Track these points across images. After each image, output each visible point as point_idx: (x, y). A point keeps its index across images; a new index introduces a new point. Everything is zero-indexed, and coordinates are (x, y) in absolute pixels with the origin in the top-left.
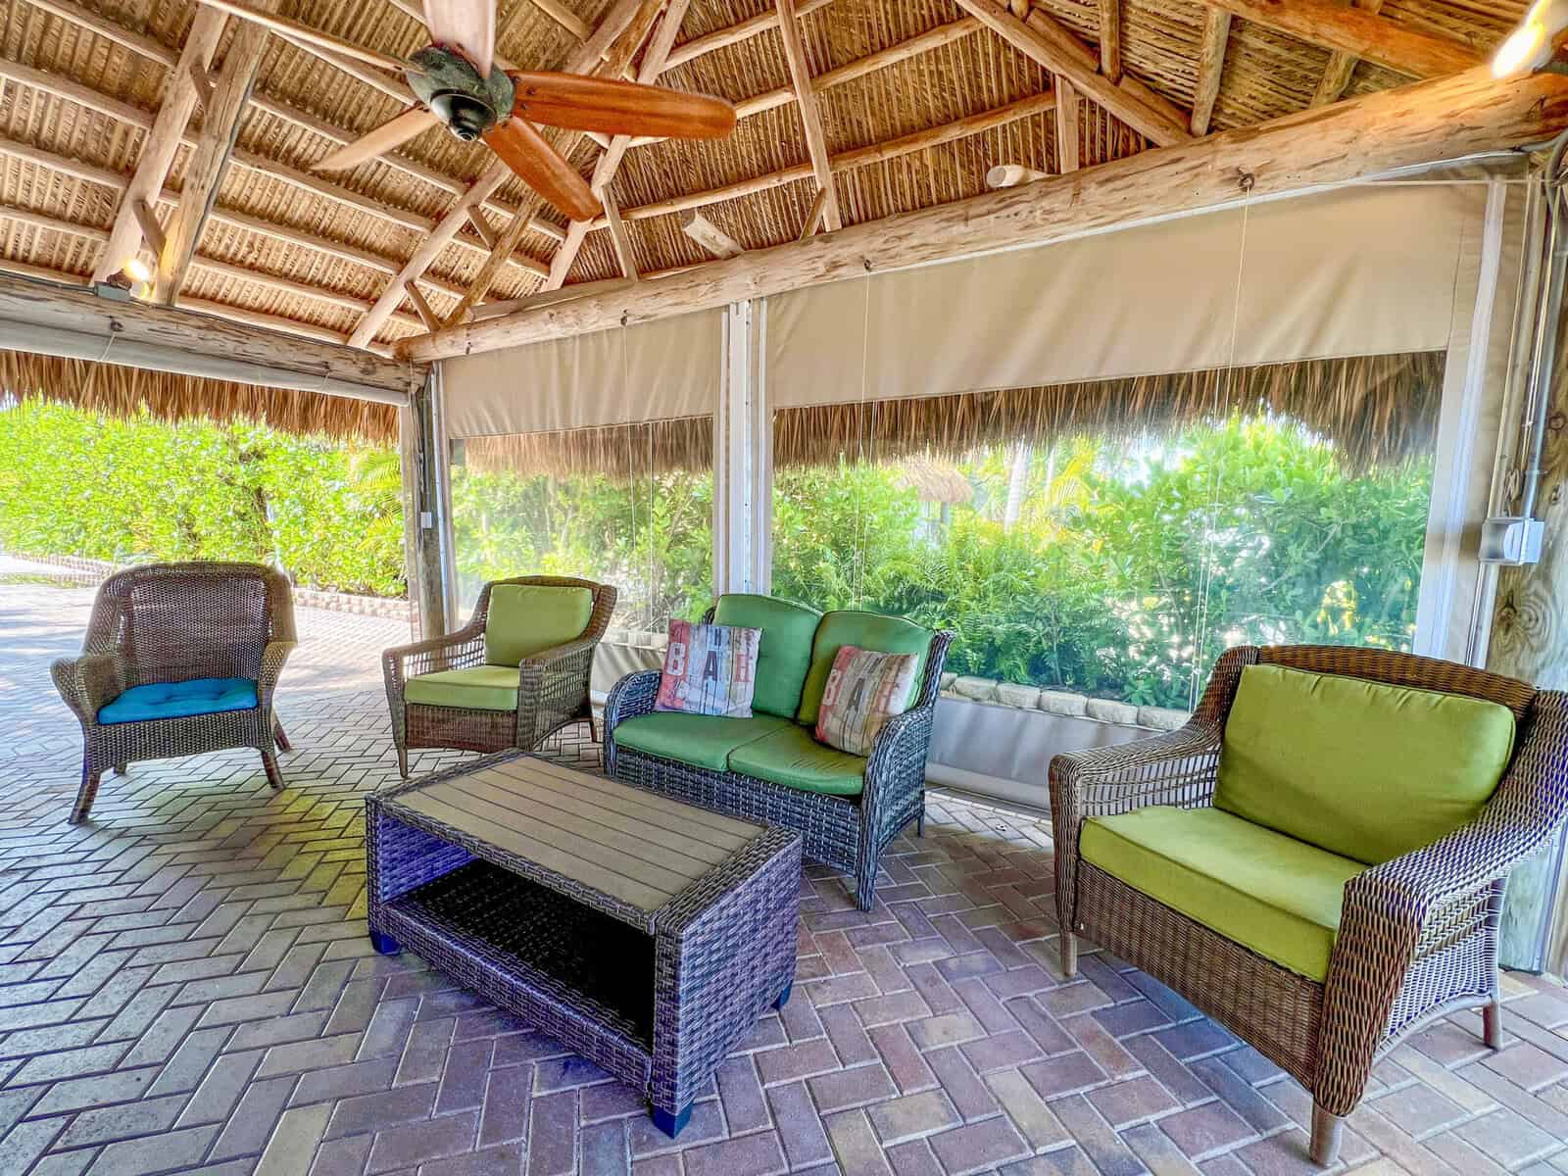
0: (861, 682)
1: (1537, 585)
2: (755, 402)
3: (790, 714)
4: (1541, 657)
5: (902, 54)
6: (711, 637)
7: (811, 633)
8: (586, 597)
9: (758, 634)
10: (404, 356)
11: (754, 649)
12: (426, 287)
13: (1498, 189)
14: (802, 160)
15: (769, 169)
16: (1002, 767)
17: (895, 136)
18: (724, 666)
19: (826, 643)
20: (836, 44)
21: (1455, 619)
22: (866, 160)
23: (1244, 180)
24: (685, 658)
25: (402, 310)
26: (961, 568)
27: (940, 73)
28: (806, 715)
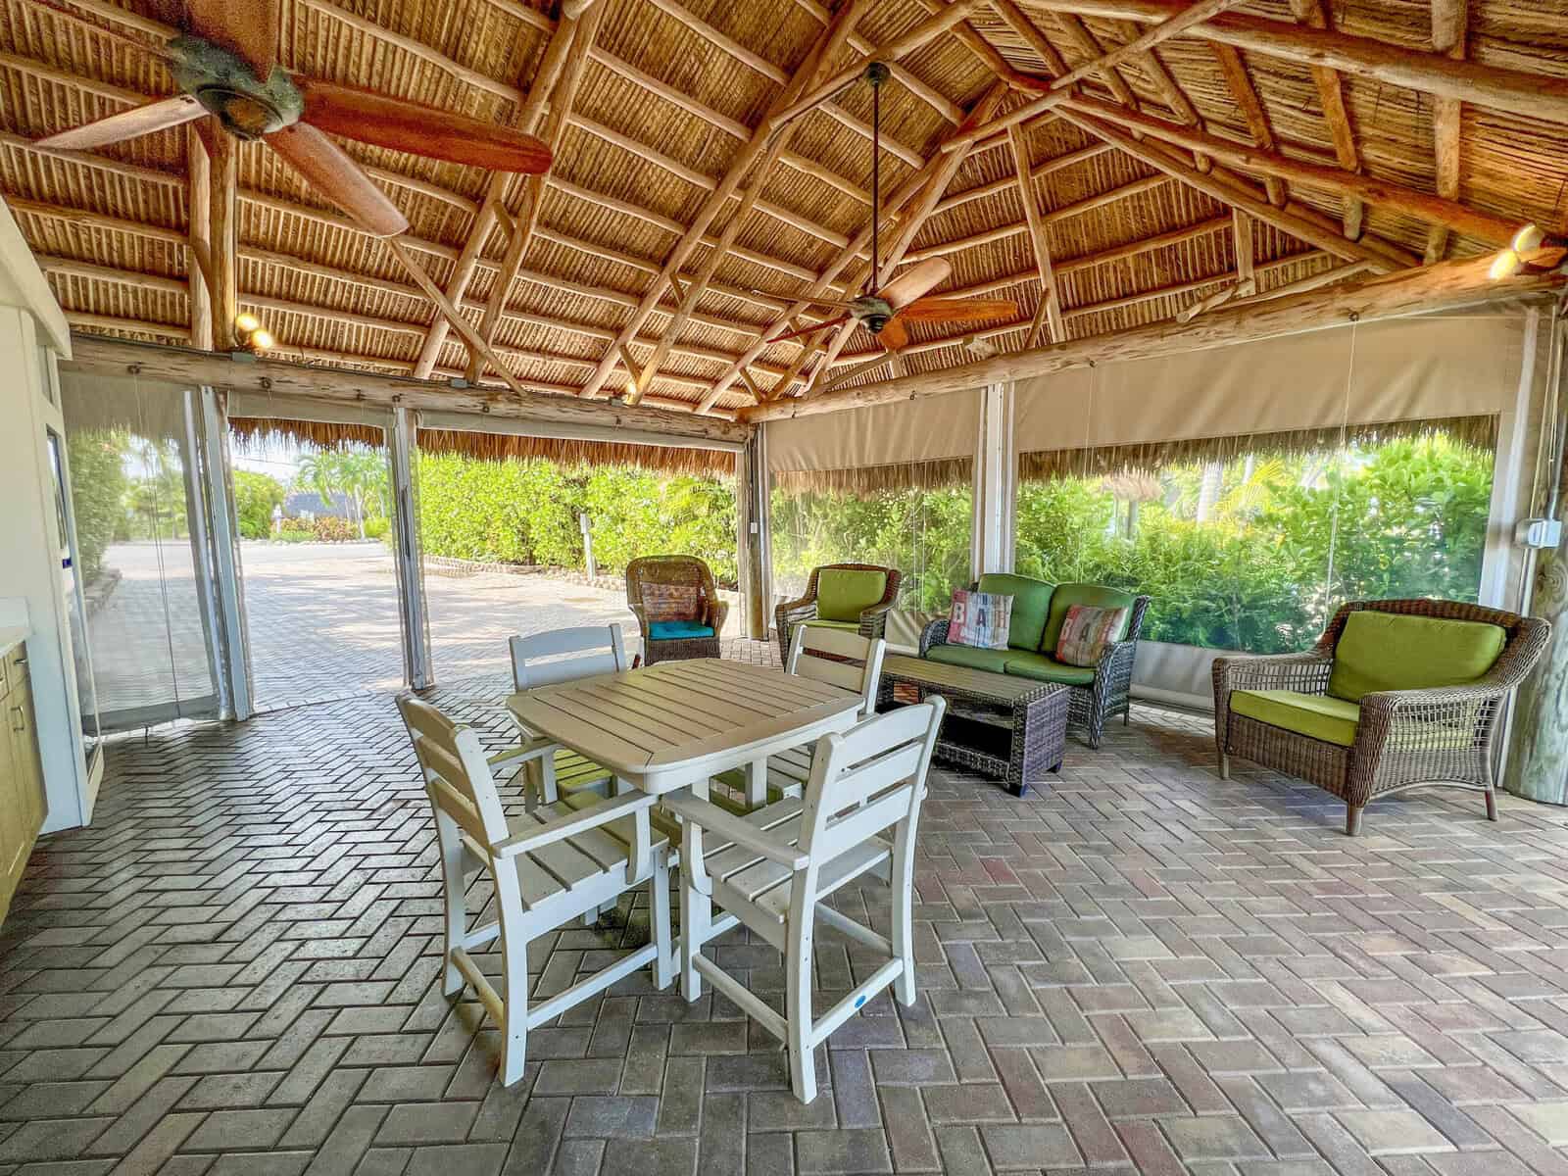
0: (1088, 625)
1: (1559, 562)
2: (1005, 448)
3: (1034, 649)
4: (1560, 606)
5: (1113, 199)
6: (980, 600)
7: (1048, 598)
8: (882, 577)
9: (1011, 599)
10: (744, 418)
11: (1009, 608)
12: (753, 370)
13: (1532, 315)
14: (1033, 268)
15: (1003, 275)
16: (1186, 685)
17: (1103, 250)
18: (989, 617)
19: (1060, 604)
20: (1061, 194)
21: (1508, 584)
22: (1079, 267)
23: (1353, 315)
24: (965, 613)
25: (736, 386)
26: (1153, 559)
27: (1141, 207)
28: (1047, 646)
